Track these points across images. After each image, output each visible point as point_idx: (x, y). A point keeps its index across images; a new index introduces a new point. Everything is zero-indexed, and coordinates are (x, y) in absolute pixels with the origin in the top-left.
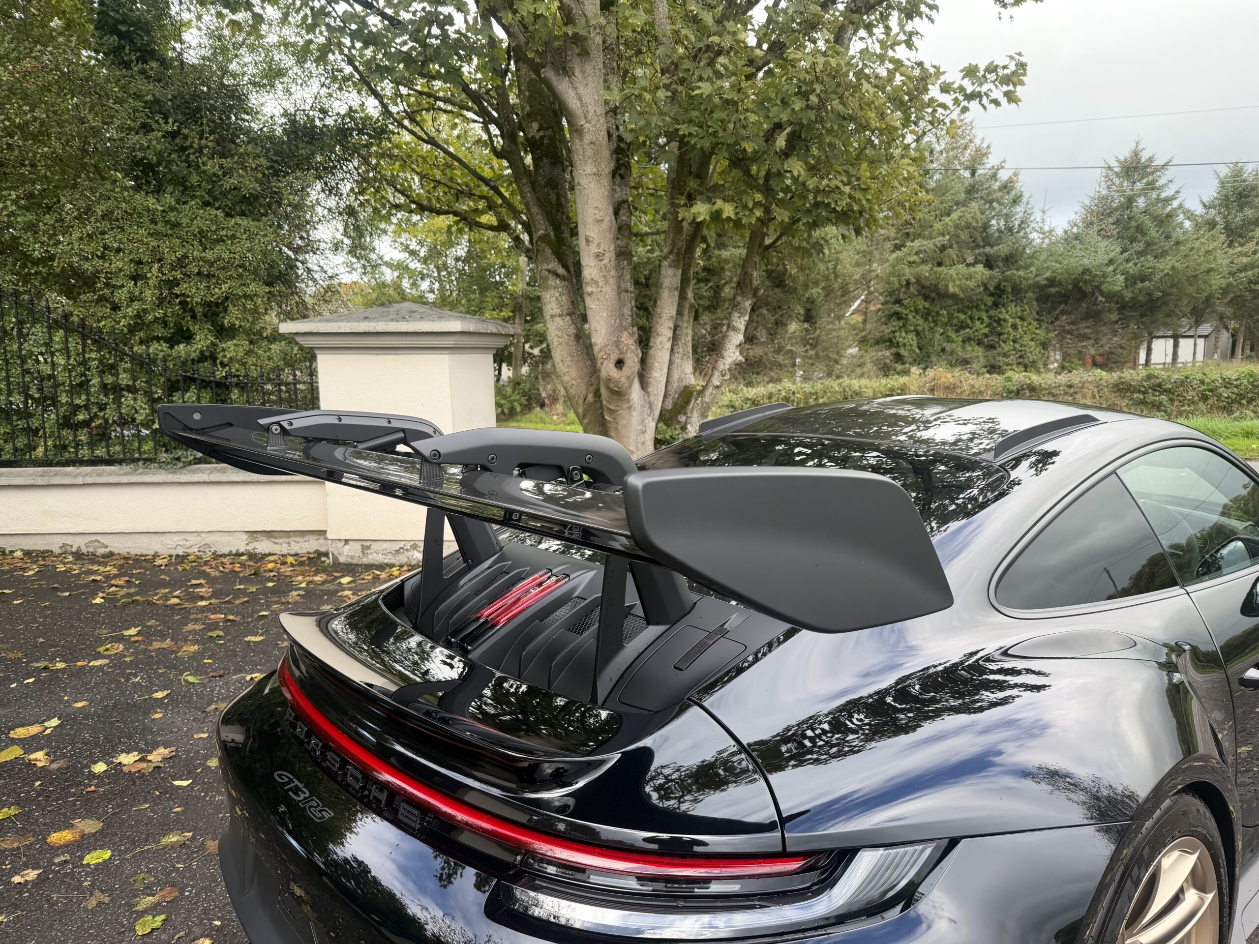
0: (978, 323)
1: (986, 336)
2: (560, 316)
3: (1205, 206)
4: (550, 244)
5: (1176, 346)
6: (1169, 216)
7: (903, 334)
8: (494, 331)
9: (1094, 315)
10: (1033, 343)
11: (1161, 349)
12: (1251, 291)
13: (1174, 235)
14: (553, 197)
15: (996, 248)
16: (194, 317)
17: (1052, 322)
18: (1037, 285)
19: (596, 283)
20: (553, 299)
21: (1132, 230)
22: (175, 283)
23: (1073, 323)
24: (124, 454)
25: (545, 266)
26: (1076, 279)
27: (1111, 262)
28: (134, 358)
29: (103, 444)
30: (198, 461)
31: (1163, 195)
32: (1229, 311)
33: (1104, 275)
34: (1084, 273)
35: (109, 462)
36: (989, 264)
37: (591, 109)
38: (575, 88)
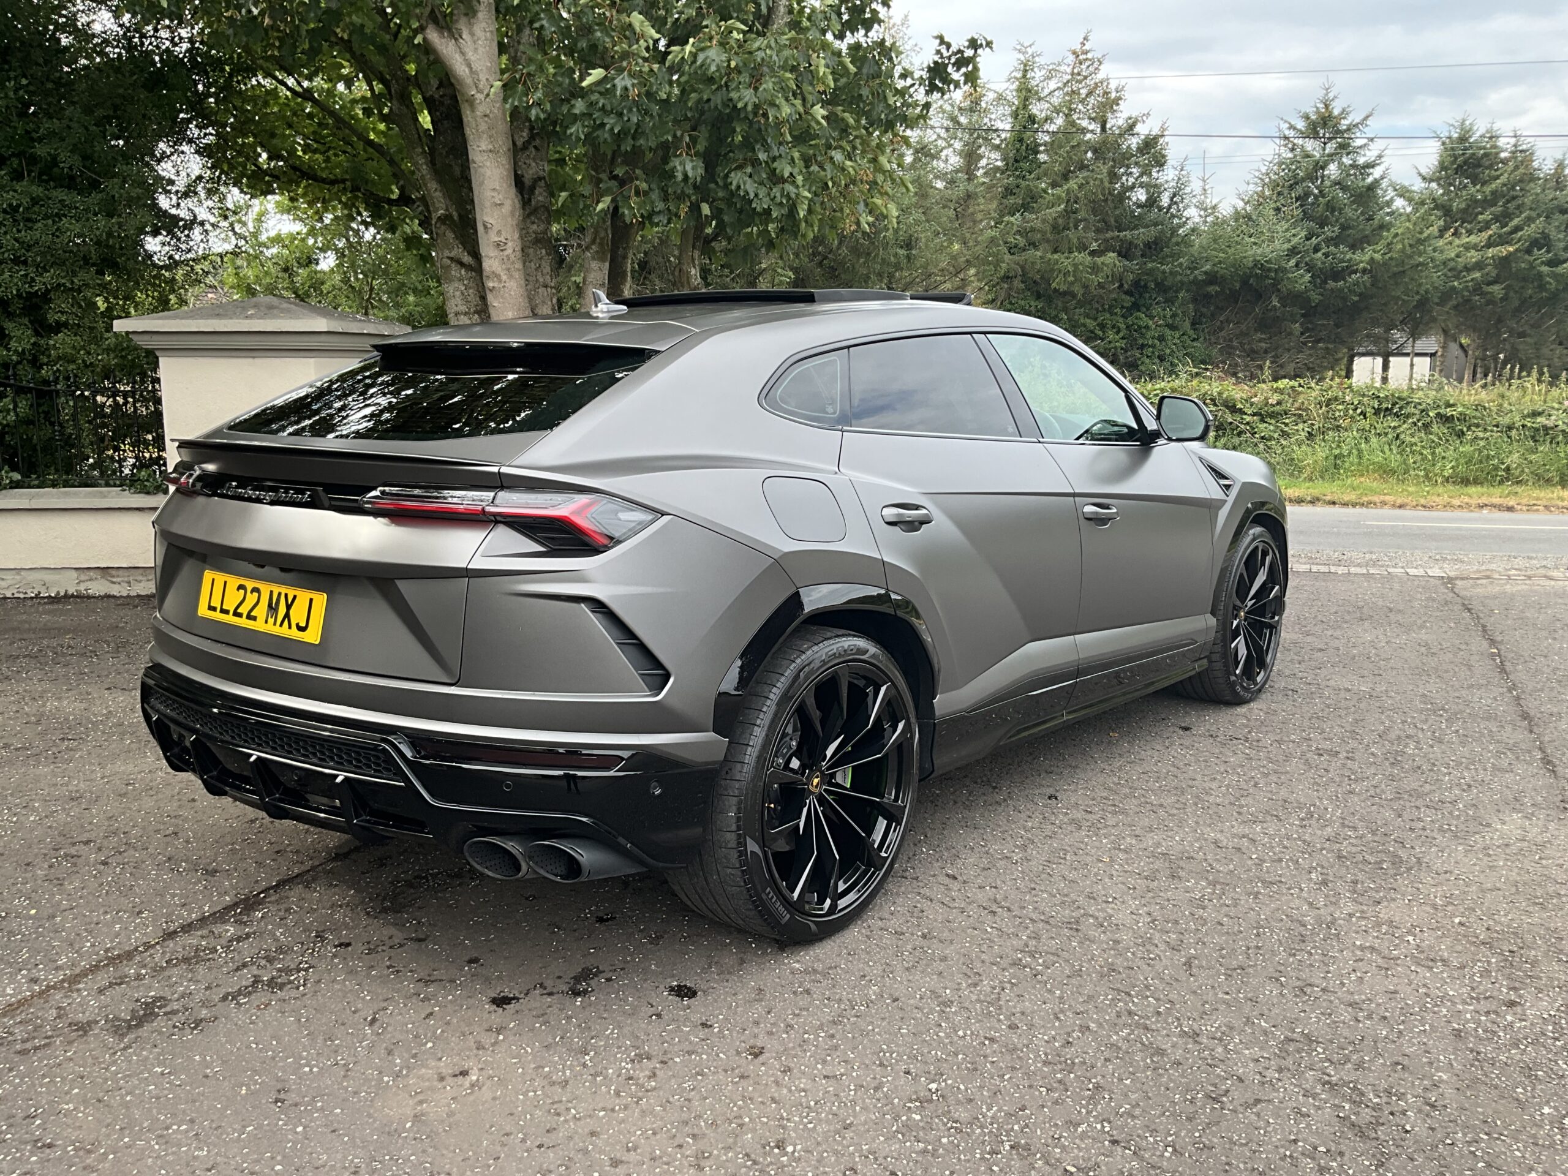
3: (1423, 179)
4: (452, 226)
5: (1386, 367)
6: (1371, 189)
8: (373, 331)
9: (1269, 325)
11: (1366, 370)
13: (1378, 216)
14: (457, 171)
15: (1134, 232)
17: (1215, 333)
18: (1193, 283)
19: (498, 277)
20: (458, 293)
21: (1324, 208)
23: (1243, 334)
25: (447, 253)
26: (1245, 274)
27: (1293, 252)
33: (1283, 270)
34: (1254, 266)
36: (1125, 252)
37: (483, 77)
38: (463, 54)
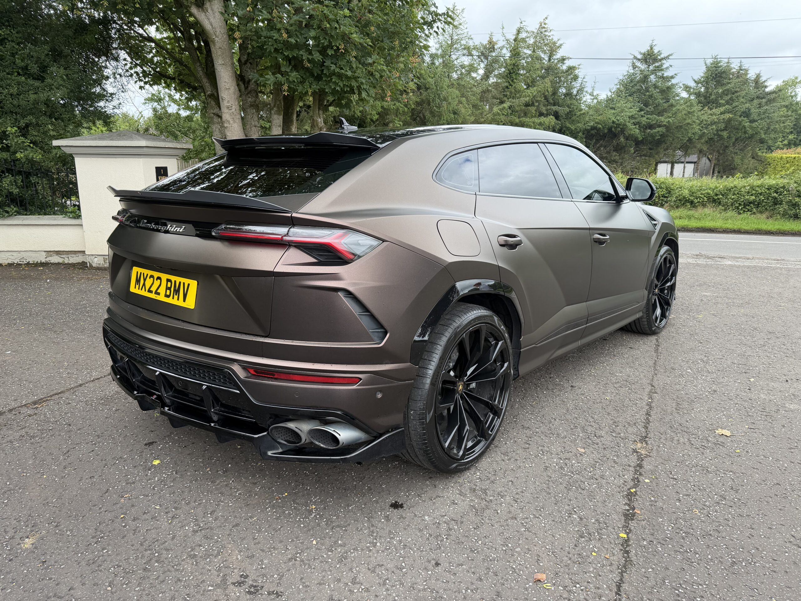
4: (214, 99)
5: (672, 168)
8: (171, 146)
9: (619, 149)
13: (672, 100)
15: (561, 107)
18: (586, 130)
26: (609, 126)
31: (666, 75)
32: (705, 148)
33: (626, 125)
34: (614, 123)
36: (556, 116)
37: (218, 30)
38: (209, 19)
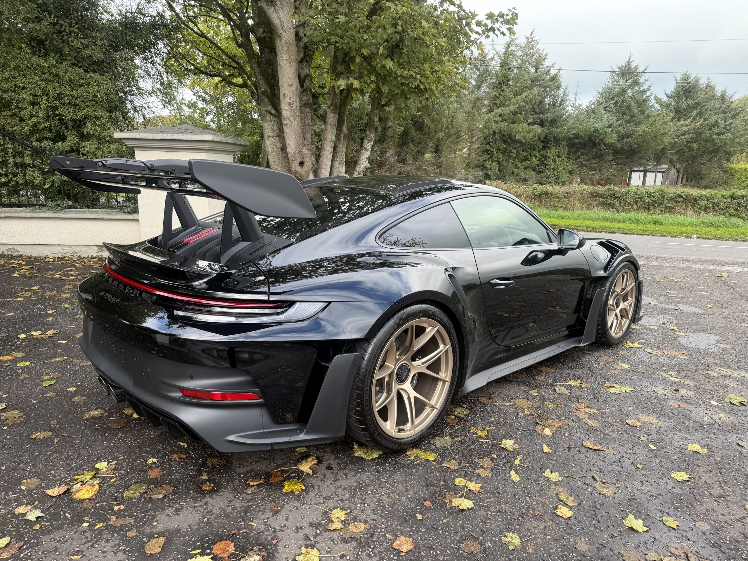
0: (534, 158)
1: (538, 166)
2: (273, 137)
3: (667, 96)
4: (267, 96)
5: (645, 176)
6: (645, 101)
7: (490, 163)
8: (232, 142)
9: (599, 157)
10: (564, 171)
11: (636, 178)
12: (688, 147)
13: (647, 112)
14: (270, 71)
15: (546, 115)
16: (67, 127)
17: (576, 159)
18: (568, 138)
19: (289, 119)
20: (269, 127)
21: (624, 108)
22: (55, 108)
23: (588, 160)
24: (28, 201)
25: (264, 109)
26: (590, 135)
27: (610, 126)
28: (33, 149)
29: (16, 196)
30: (70, 207)
31: (642, 89)
32: (675, 158)
33: (606, 134)
34: (594, 131)
35: (20, 206)
36: (542, 124)
37: (286, 25)
38: (277, 13)
